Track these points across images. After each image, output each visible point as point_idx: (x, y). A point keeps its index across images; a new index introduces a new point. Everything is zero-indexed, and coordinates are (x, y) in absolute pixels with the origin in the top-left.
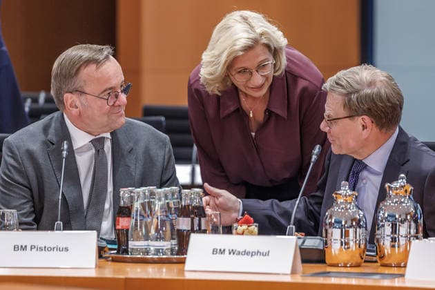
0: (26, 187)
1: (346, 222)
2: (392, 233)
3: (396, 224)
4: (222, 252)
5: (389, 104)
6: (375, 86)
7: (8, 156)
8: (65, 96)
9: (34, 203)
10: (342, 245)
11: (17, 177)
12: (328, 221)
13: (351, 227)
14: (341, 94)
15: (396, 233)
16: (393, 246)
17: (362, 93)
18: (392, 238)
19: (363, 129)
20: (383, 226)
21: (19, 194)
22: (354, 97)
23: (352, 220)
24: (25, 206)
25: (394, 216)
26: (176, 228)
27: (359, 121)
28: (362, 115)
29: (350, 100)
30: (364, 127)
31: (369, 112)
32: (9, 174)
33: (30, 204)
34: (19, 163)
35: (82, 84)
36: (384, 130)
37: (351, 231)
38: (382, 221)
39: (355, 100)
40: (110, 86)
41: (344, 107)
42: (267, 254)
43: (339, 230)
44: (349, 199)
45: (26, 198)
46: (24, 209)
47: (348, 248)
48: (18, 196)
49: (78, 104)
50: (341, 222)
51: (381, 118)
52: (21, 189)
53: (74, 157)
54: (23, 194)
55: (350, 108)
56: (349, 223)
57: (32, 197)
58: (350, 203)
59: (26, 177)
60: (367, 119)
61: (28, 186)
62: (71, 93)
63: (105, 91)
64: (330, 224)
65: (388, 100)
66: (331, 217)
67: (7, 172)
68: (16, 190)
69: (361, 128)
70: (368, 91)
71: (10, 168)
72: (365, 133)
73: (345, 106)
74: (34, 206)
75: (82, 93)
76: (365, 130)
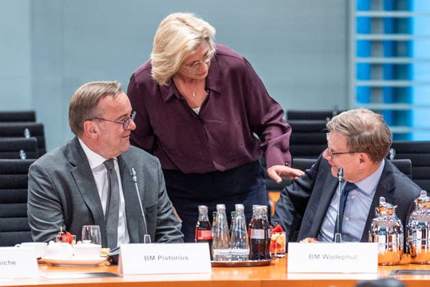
0: (57, 201)
1: (389, 230)
2: (422, 238)
3: (425, 230)
4: (317, 257)
5: (383, 144)
6: (373, 128)
7: (39, 177)
8: (85, 123)
9: (64, 215)
10: (386, 247)
11: (50, 194)
12: (374, 230)
13: (393, 233)
14: (345, 135)
15: (425, 237)
16: (423, 248)
17: (363, 134)
18: (422, 241)
19: (361, 162)
20: (415, 231)
21: (53, 208)
22: (356, 138)
23: (394, 228)
24: (58, 217)
25: (424, 224)
26: (252, 237)
27: (358, 156)
28: (362, 152)
29: (353, 140)
30: (362, 161)
31: (367, 151)
32: (42, 191)
33: (61, 216)
34: (50, 183)
35: (102, 112)
36: (376, 162)
37: (394, 236)
38: (414, 228)
39: (357, 141)
40: (124, 113)
41: (347, 145)
42: (356, 257)
43: (385, 236)
44: (390, 212)
45: (58, 211)
46: (58, 220)
47: (391, 250)
48: (52, 210)
49: (97, 129)
50: (385, 230)
51: (376, 154)
52: (54, 204)
53: (93, 176)
54: (56, 207)
55: (353, 145)
56: (392, 231)
57: (63, 210)
58: (391, 215)
59: (58, 194)
60: (365, 156)
61: (59, 201)
62: (91, 120)
63: (121, 117)
64: (376, 232)
65: (383, 141)
66: (377, 227)
67: (40, 190)
68: (51, 205)
69: (359, 161)
70: (367, 133)
71: (43, 187)
72: (362, 166)
73: (348, 143)
74: (64, 218)
75: (102, 120)
76: (363, 163)
